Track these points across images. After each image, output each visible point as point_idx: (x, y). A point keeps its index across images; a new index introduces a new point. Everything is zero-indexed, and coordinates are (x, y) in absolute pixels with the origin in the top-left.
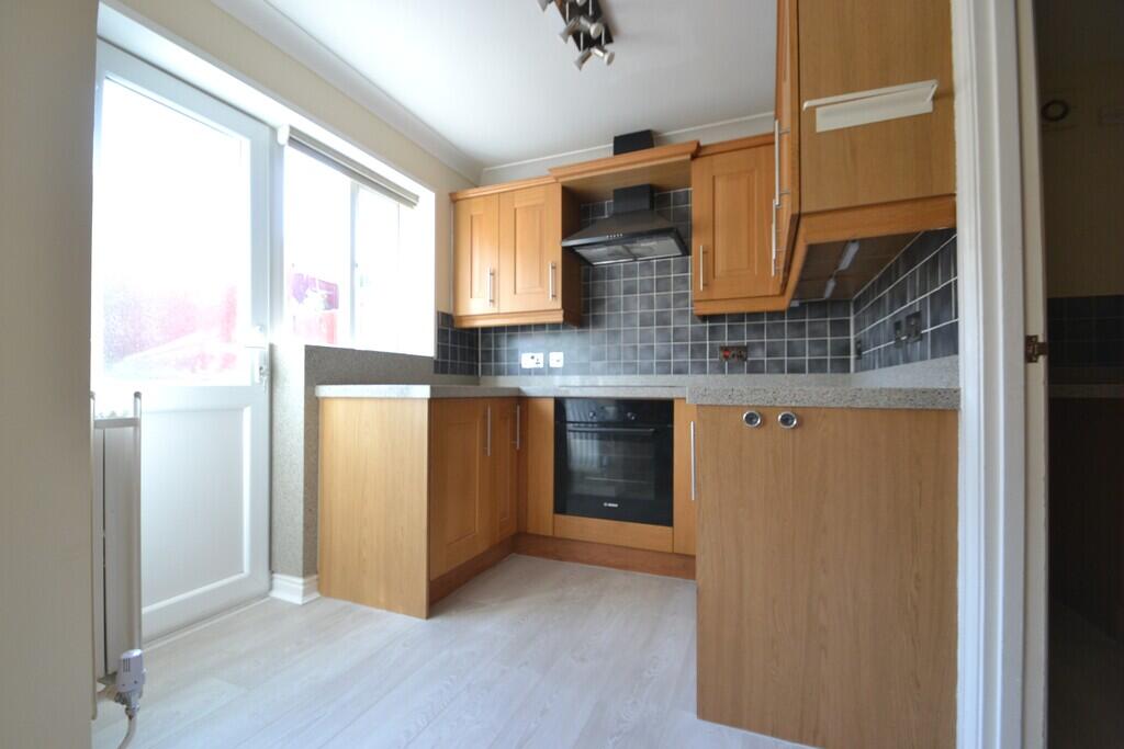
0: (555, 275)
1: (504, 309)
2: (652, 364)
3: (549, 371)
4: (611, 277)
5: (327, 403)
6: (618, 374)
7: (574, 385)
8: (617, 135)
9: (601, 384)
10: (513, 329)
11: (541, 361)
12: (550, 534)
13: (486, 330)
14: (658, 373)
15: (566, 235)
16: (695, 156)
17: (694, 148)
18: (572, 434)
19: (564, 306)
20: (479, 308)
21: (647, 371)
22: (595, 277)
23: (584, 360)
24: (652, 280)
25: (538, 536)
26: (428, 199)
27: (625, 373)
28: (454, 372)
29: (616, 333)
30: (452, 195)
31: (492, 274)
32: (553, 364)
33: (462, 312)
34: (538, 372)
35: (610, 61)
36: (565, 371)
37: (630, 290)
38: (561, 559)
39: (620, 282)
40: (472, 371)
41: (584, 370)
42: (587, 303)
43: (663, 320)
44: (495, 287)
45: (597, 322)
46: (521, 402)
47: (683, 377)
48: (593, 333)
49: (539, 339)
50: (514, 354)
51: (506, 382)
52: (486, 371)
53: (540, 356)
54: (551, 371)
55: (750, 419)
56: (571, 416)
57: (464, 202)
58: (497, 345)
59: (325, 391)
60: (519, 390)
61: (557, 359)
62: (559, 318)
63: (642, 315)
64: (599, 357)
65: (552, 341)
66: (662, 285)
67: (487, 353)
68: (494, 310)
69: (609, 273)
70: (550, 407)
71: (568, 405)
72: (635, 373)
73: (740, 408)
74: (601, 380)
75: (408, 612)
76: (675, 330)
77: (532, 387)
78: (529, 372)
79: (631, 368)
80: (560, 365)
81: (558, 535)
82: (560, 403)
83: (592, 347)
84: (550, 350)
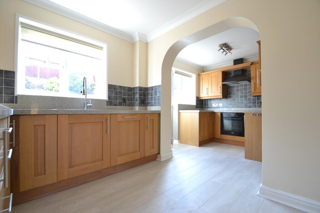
0: (220, 89)
1: (209, 96)
2: (243, 106)
3: (219, 107)
4: (233, 88)
5: (181, 113)
6: (235, 108)
7: (225, 110)
8: (234, 59)
9: (233, 110)
10: (211, 99)
11: (217, 105)
12: (220, 138)
13: (205, 100)
14: (245, 108)
15: (223, 81)
16: (251, 64)
17: (251, 63)
18: (224, 119)
19: (222, 95)
20: (204, 95)
21: (242, 107)
22: (229, 88)
23: (227, 105)
24: (243, 88)
25: (218, 139)
26: (194, 76)
27: (237, 108)
28: (199, 108)
29: (235, 99)
30: (198, 74)
31: (207, 89)
32: (220, 106)
33: (201, 96)
34: (217, 108)
35: (231, 54)
36: (223, 107)
37: (238, 90)
38: (222, 143)
39: (235, 89)
40: (202, 107)
41: (227, 107)
42: (228, 93)
43: (246, 96)
44: (207, 91)
45: (230, 97)
46: (214, 113)
47: (251, 108)
48: (229, 100)
49: (217, 101)
50: (211, 104)
51: (210, 110)
52: (205, 107)
53: (217, 104)
54: (220, 107)
55: (253, 115)
56: (224, 116)
57: (201, 75)
58: (207, 102)
59: (180, 111)
60: (213, 111)
61: (221, 105)
62: (221, 97)
63: (240, 95)
64: (230, 105)
65: (220, 101)
66: (246, 89)
67: (205, 104)
68: (207, 96)
69: (233, 87)
70: (220, 114)
71: (224, 114)
72: (239, 108)
73: (251, 113)
74: (233, 109)
75: (196, 146)
76: (249, 98)
77: (216, 110)
78: (215, 108)
79: (238, 107)
80: (222, 106)
81: (221, 138)
82: (222, 114)
83: (229, 102)
84: (219, 103)
